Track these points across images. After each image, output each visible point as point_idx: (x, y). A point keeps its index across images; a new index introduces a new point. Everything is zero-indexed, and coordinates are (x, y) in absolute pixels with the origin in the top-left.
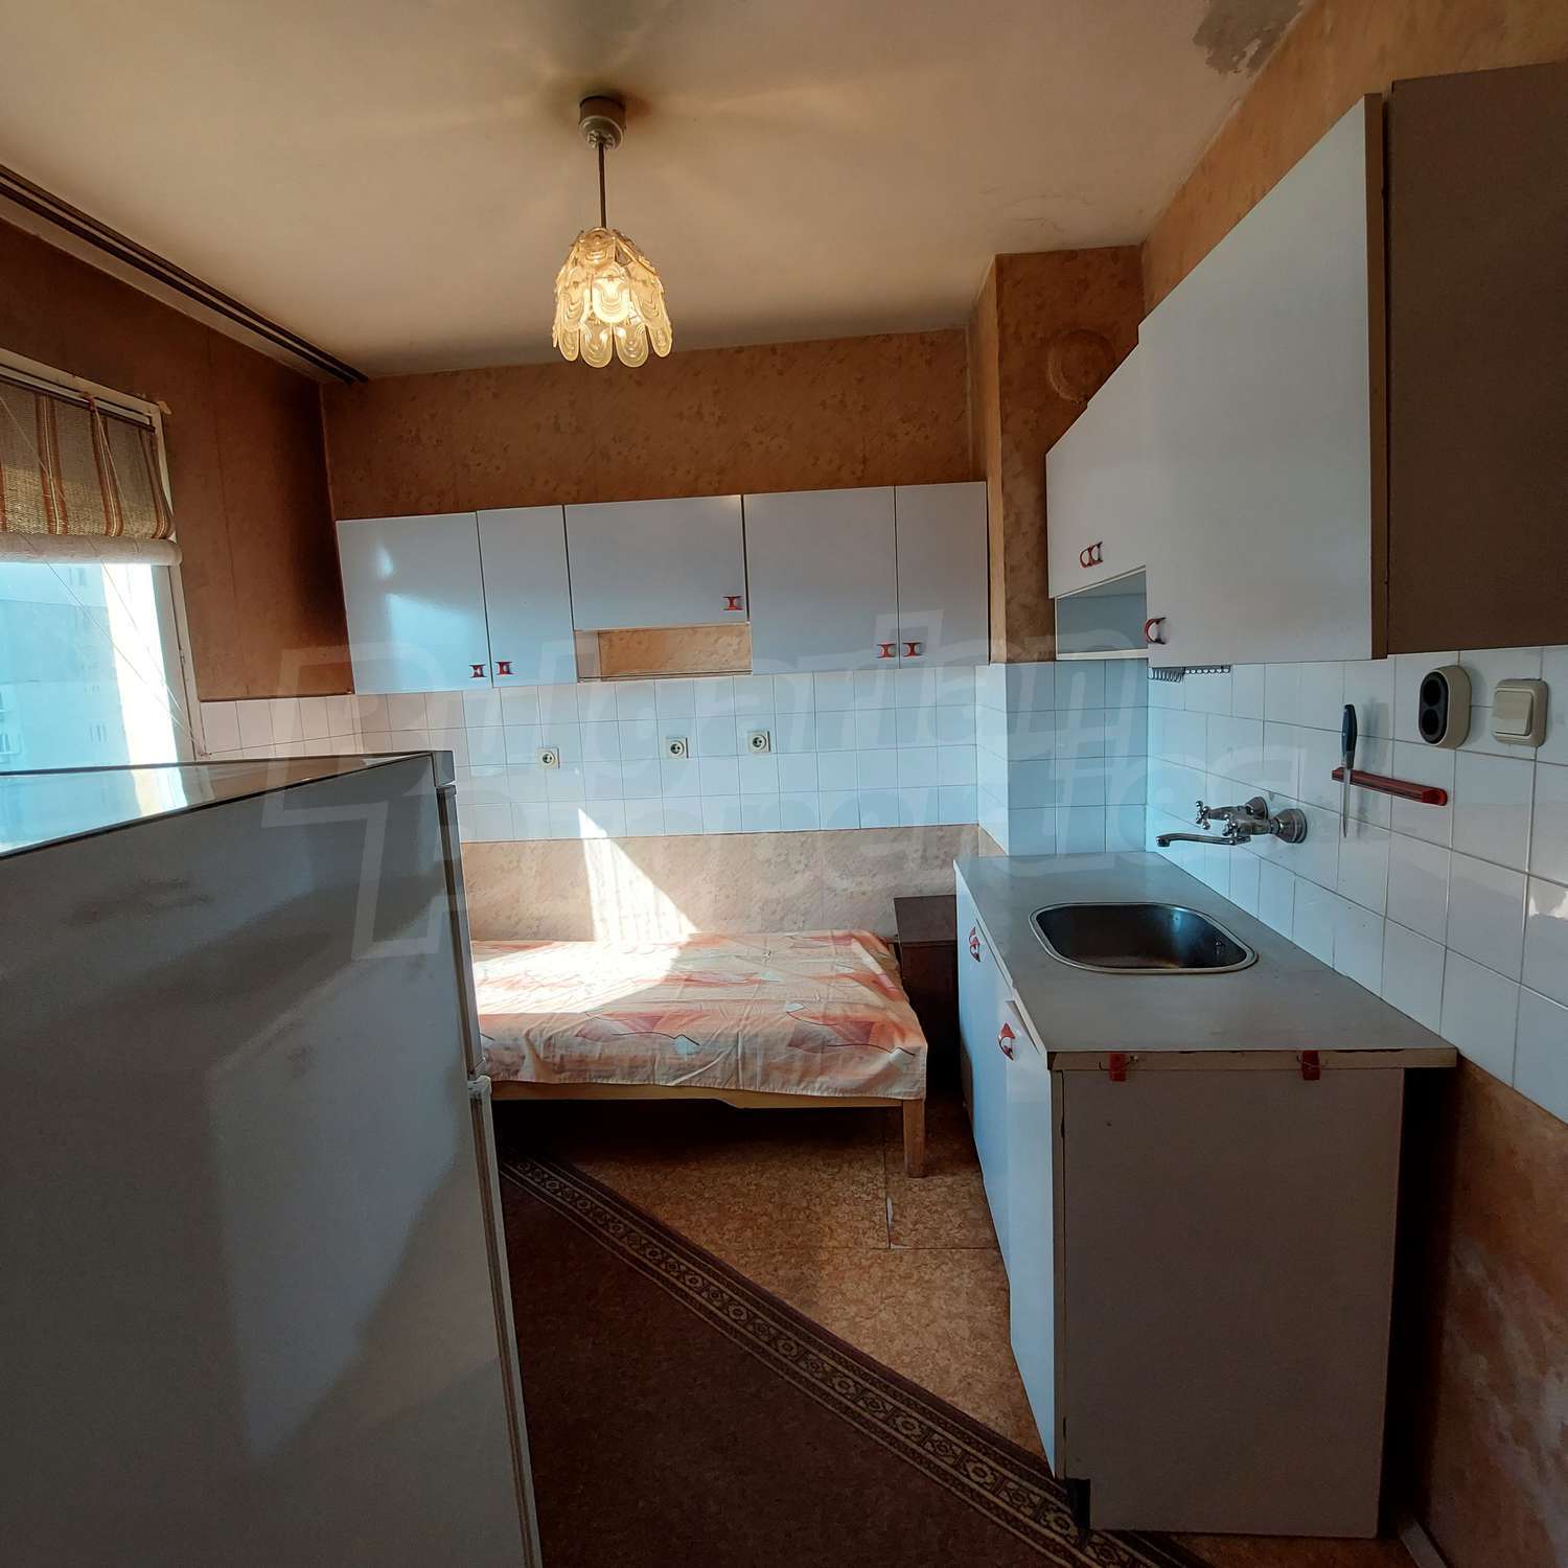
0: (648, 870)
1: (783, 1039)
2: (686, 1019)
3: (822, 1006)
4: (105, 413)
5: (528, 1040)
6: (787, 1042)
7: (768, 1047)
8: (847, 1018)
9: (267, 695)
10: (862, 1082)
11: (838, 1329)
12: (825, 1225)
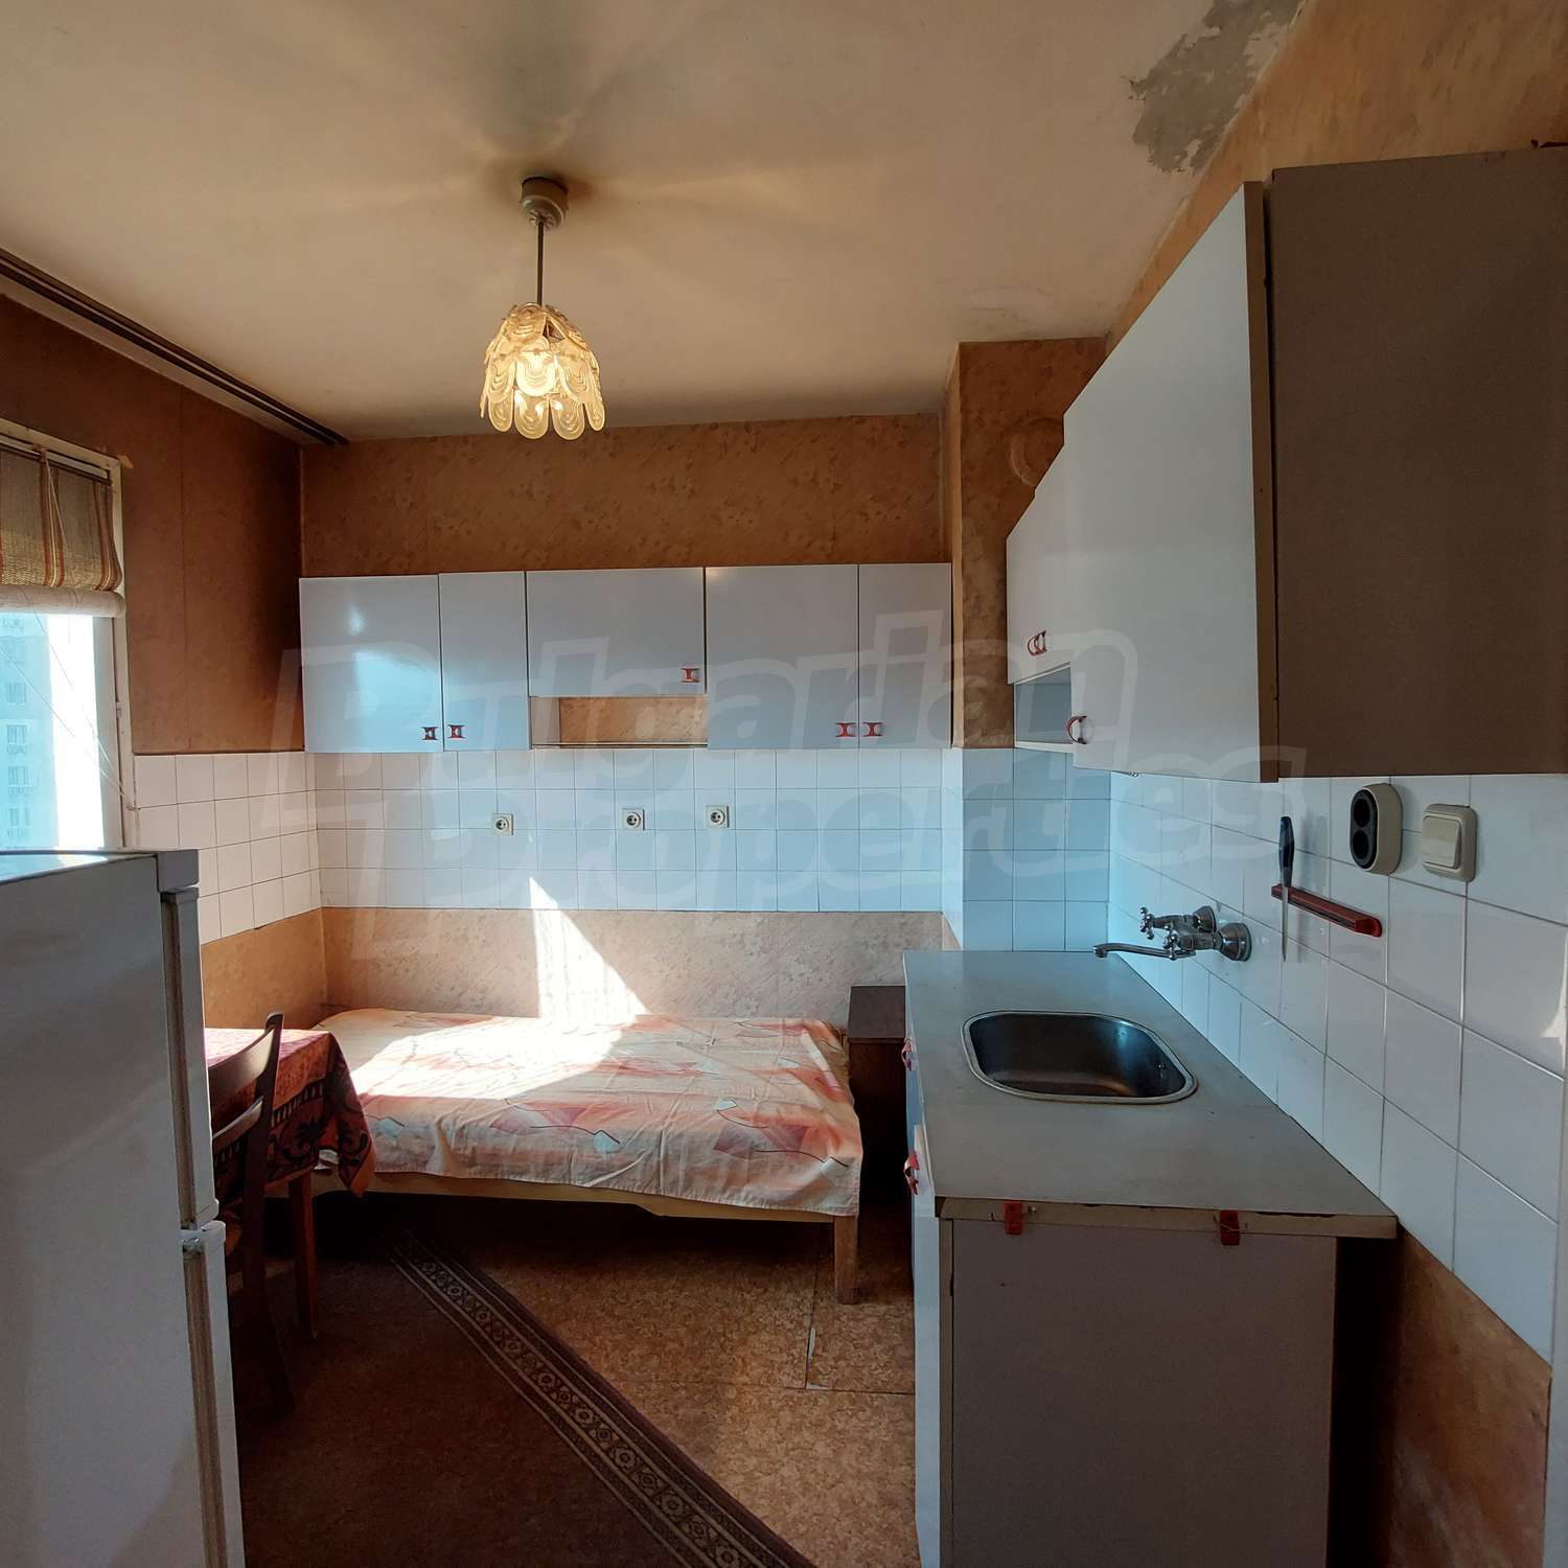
0: (599, 943)
1: (709, 1141)
2: (609, 1113)
3: (756, 1105)
4: (56, 466)
5: (440, 1128)
6: (713, 1144)
7: (693, 1150)
8: (779, 1120)
9: (210, 749)
10: (791, 1193)
11: (733, 1485)
12: (739, 1357)
